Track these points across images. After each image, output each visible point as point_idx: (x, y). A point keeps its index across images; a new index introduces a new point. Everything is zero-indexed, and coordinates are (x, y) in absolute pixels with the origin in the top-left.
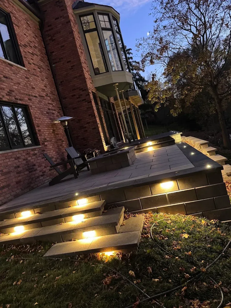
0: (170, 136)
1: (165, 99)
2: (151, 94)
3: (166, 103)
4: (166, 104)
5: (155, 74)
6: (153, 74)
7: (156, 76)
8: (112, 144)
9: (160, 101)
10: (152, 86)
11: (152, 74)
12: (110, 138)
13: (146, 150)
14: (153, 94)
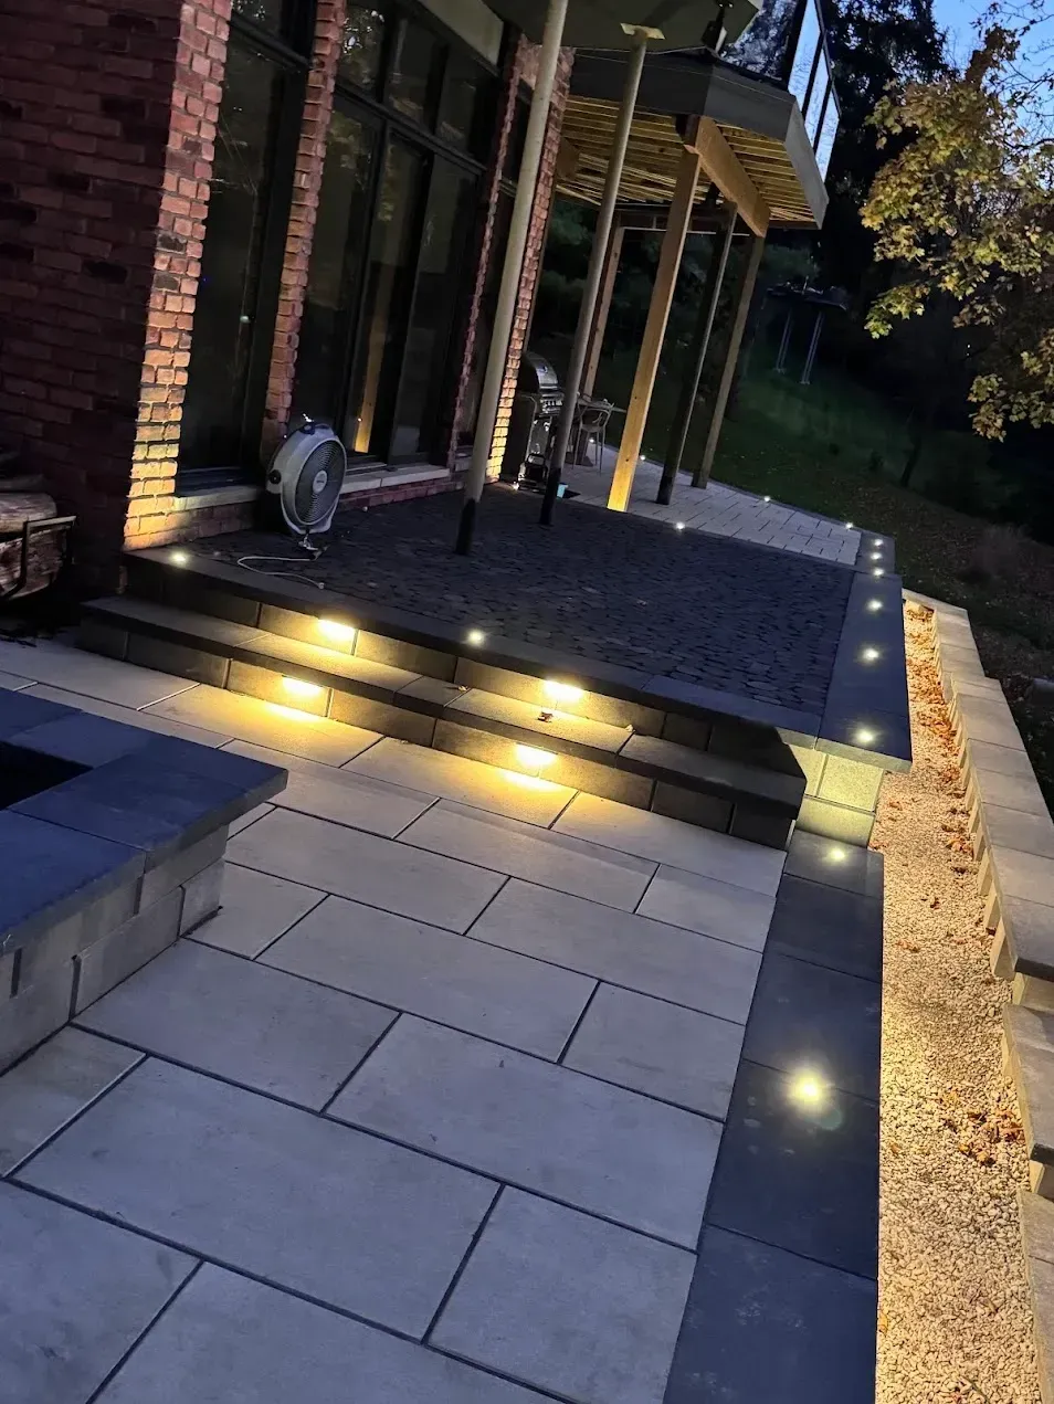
0: (785, 735)
1: (986, 274)
2: (901, 185)
3: (979, 308)
4: (973, 310)
5: (1009, 40)
6: (998, 29)
7: (1011, 58)
8: (271, 487)
9: (943, 273)
10: (937, 124)
11: (989, 25)
12: (294, 426)
13: (484, 756)
14: (913, 192)
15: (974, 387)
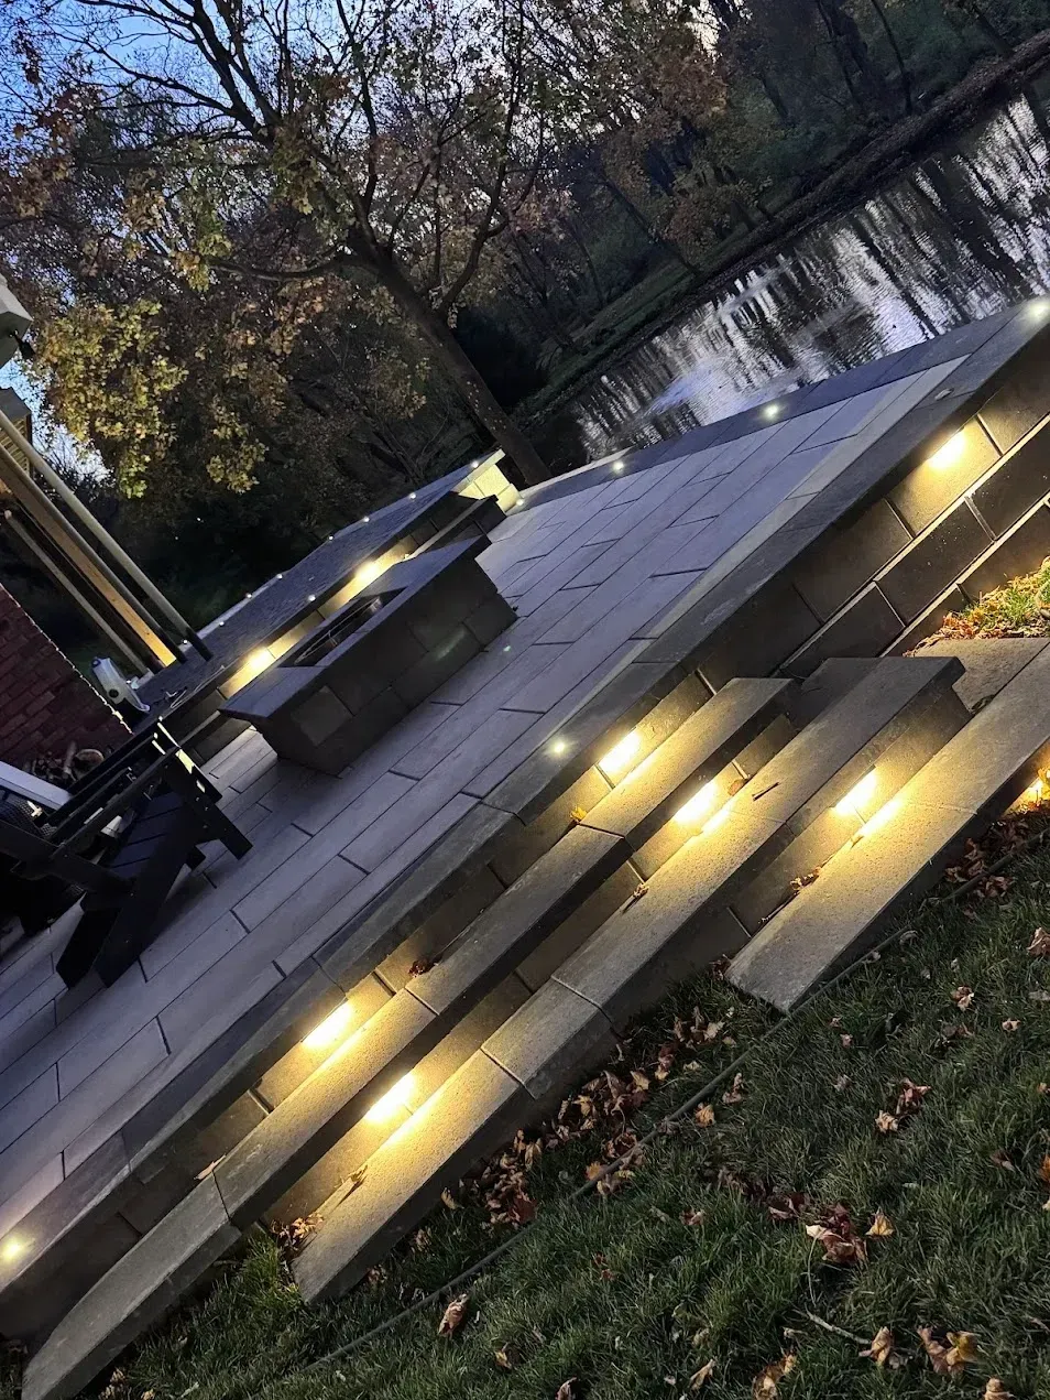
15: (212, 474)
